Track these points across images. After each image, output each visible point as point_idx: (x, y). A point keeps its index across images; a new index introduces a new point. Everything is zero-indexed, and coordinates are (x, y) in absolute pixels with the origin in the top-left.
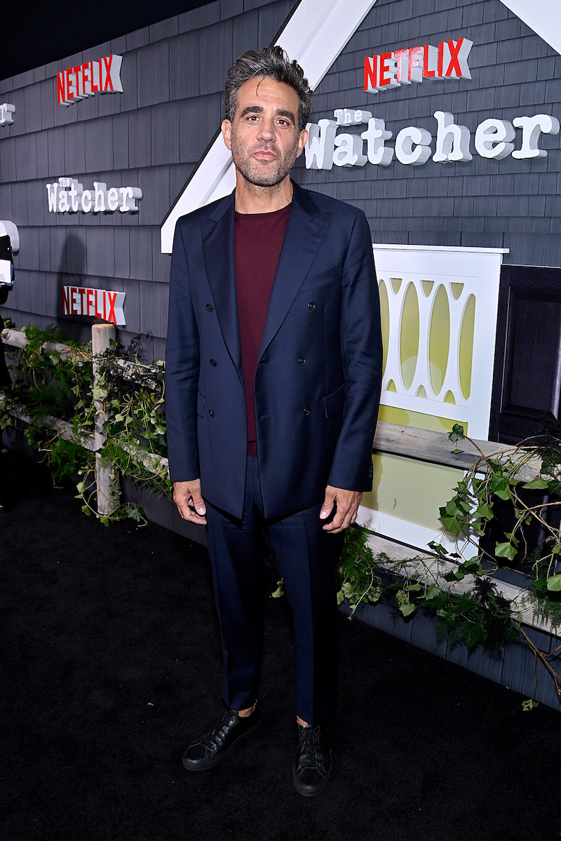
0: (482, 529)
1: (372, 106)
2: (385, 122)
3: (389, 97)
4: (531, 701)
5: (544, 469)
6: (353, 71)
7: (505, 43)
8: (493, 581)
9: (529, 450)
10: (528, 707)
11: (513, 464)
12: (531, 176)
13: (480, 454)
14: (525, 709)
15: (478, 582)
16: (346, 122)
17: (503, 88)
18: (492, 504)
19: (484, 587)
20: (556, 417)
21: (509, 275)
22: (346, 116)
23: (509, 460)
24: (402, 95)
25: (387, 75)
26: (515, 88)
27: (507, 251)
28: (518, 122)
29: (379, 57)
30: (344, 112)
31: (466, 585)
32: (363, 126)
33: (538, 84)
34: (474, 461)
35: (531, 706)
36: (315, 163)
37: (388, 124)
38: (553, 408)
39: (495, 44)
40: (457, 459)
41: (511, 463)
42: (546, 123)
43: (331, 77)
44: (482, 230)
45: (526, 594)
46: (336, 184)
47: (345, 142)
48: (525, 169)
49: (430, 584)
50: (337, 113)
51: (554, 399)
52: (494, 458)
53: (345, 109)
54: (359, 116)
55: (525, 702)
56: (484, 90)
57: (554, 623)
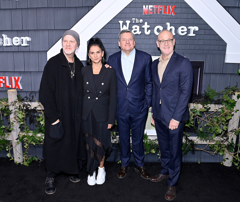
20: (198, 95)
32: (143, 24)
33: (192, 19)
38: (197, 93)
42: (197, 28)
43: (127, 9)
45: (197, 137)
48: (189, 38)
51: (197, 91)
53: (136, 19)
57: (206, 141)
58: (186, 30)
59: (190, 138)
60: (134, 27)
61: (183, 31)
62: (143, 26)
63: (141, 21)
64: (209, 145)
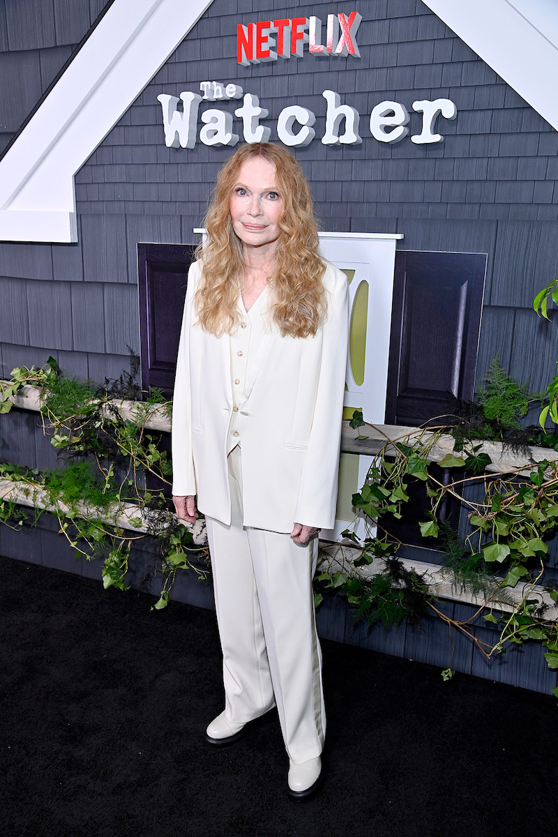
0: (397, 512)
1: (243, 81)
2: (260, 99)
3: (264, 71)
4: (449, 669)
5: (458, 447)
6: (218, 39)
7: (399, 20)
8: (400, 560)
9: (435, 430)
10: (448, 677)
11: (422, 445)
12: (427, 161)
13: (385, 439)
14: (445, 679)
15: (388, 563)
16: (215, 97)
17: (396, 69)
18: (405, 486)
19: (395, 568)
20: (456, 396)
21: (402, 259)
22: (214, 90)
23: (419, 442)
24: (278, 69)
25: (265, 47)
26: (408, 70)
27: (399, 236)
28: (417, 106)
29: (255, 26)
30: (212, 86)
31: (376, 568)
32: (239, 102)
33: (434, 67)
34: (380, 447)
35: (451, 675)
36: (177, 140)
37: (263, 101)
38: (453, 388)
39: (387, 22)
40: (360, 445)
41: (421, 444)
42: (448, 108)
43: (190, 44)
44: (373, 216)
45: (438, 568)
46: (200, 165)
47: (215, 120)
48: (420, 154)
49: (335, 572)
50: (204, 85)
51: (453, 380)
52: (401, 441)
53: (214, 82)
54: (231, 90)
55: (443, 672)
56: (375, 70)
57: (475, 592)
58: (401, 116)
59: (408, 565)
60: (207, 116)
61: (389, 121)
62: (238, 113)
63: (232, 91)
64: (486, 610)
